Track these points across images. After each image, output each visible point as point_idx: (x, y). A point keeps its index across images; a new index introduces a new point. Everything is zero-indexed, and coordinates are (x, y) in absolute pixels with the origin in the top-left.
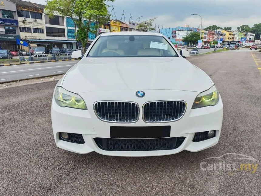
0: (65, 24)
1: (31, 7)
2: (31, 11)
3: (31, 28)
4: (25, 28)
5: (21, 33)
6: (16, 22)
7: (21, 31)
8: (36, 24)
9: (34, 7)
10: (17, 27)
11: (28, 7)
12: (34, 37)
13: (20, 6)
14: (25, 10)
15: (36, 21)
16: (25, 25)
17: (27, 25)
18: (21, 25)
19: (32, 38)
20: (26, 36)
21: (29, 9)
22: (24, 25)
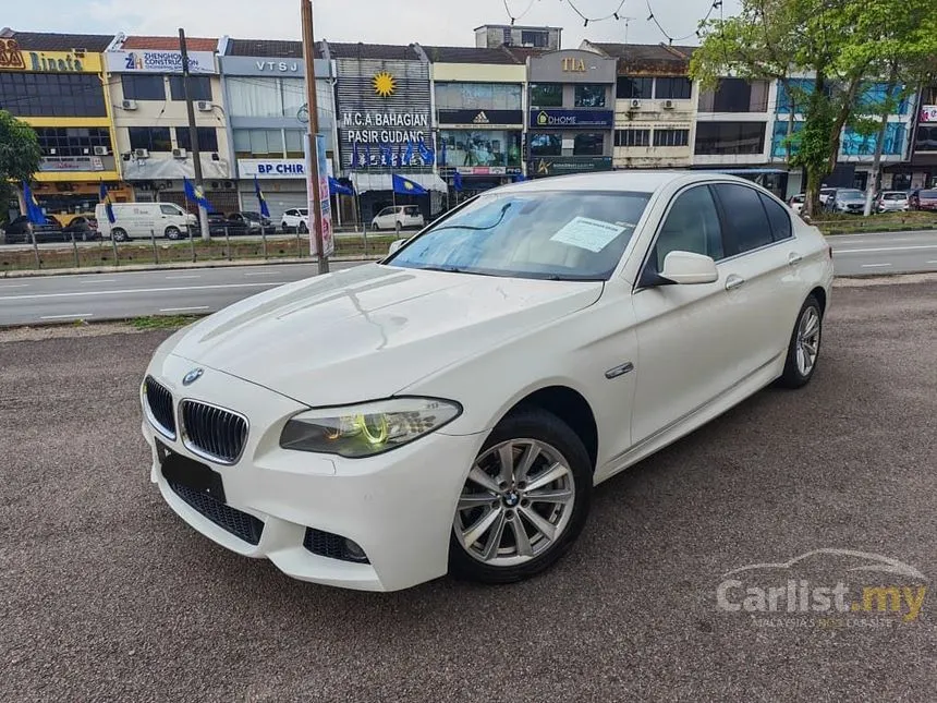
0: (772, 104)
1: (660, 61)
2: (658, 74)
3: (648, 131)
4: (632, 131)
5: (617, 148)
6: (609, 116)
7: (617, 144)
8: (667, 116)
9: (670, 62)
10: (610, 130)
11: (651, 64)
12: (652, 159)
13: (629, 63)
14: (642, 73)
15: (668, 108)
16: (633, 123)
17: (637, 125)
18: (621, 123)
19: (647, 162)
20: (629, 159)
21: (652, 70)
22: (628, 123)
